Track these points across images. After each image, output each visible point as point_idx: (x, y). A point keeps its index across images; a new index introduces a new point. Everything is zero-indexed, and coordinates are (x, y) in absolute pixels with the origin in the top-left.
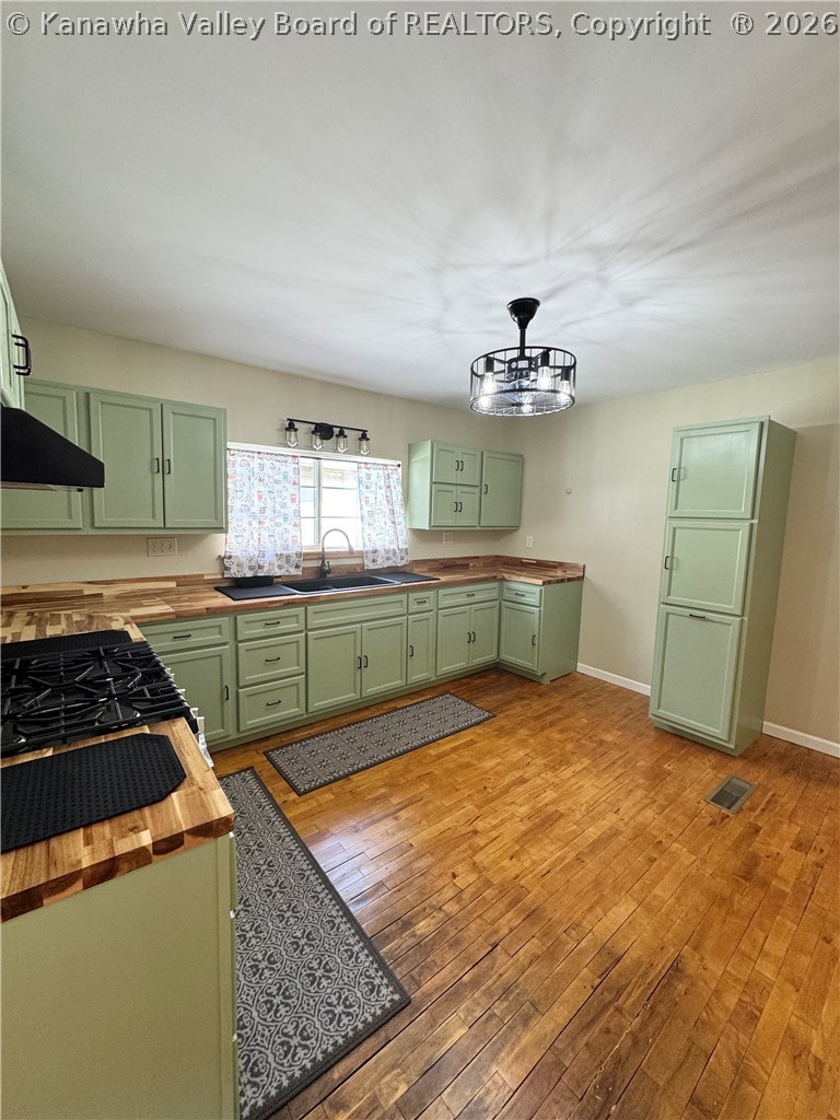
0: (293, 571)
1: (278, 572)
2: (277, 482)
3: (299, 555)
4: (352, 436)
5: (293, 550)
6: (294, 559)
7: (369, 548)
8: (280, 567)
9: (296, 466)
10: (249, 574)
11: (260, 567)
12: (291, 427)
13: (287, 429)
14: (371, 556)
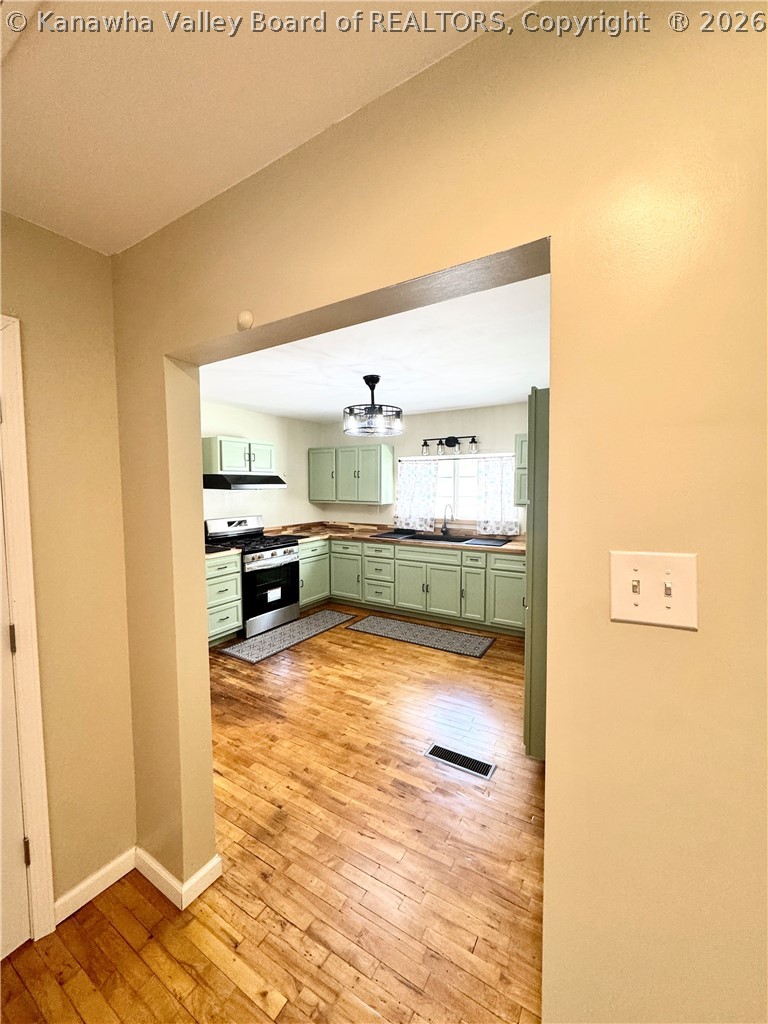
0: (429, 529)
1: (419, 529)
2: (425, 476)
3: (432, 520)
4: (466, 443)
5: (429, 517)
6: (429, 522)
7: (482, 519)
8: (421, 526)
9: (437, 465)
10: (405, 527)
11: (408, 524)
12: (425, 444)
13: (423, 446)
14: (484, 525)
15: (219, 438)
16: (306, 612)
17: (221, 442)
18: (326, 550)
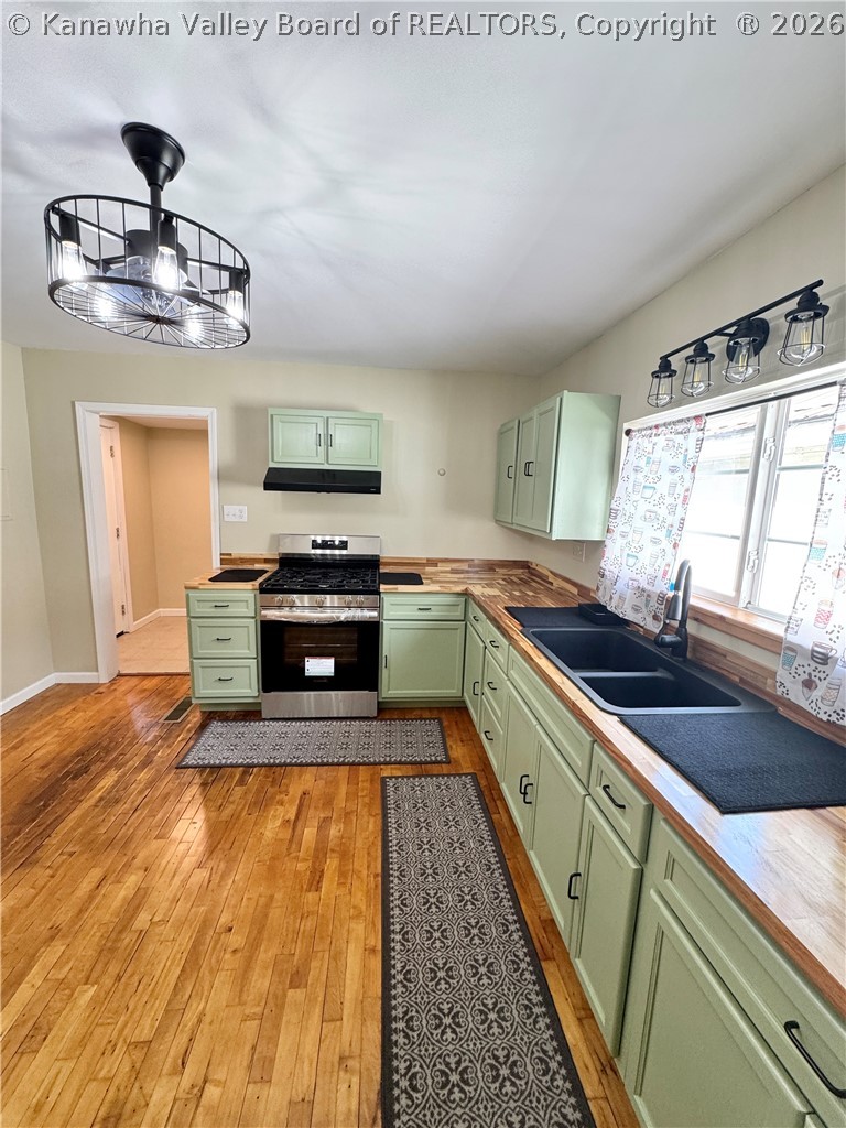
0: (650, 624)
3: (661, 598)
5: (657, 589)
6: (654, 603)
8: (636, 609)
9: (700, 434)
13: (655, 375)
15: (271, 411)
16: (385, 711)
17: (272, 416)
18: (459, 614)
